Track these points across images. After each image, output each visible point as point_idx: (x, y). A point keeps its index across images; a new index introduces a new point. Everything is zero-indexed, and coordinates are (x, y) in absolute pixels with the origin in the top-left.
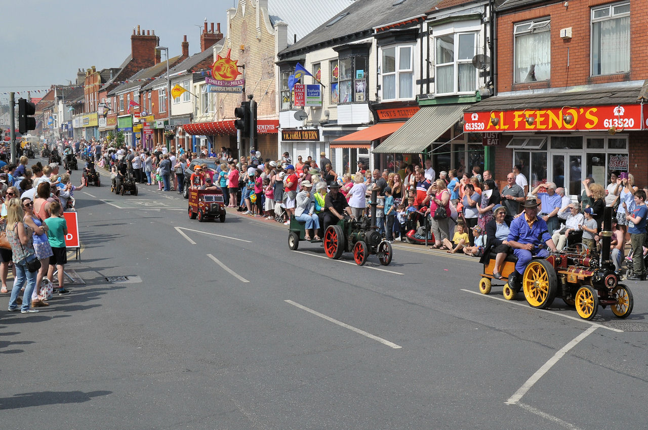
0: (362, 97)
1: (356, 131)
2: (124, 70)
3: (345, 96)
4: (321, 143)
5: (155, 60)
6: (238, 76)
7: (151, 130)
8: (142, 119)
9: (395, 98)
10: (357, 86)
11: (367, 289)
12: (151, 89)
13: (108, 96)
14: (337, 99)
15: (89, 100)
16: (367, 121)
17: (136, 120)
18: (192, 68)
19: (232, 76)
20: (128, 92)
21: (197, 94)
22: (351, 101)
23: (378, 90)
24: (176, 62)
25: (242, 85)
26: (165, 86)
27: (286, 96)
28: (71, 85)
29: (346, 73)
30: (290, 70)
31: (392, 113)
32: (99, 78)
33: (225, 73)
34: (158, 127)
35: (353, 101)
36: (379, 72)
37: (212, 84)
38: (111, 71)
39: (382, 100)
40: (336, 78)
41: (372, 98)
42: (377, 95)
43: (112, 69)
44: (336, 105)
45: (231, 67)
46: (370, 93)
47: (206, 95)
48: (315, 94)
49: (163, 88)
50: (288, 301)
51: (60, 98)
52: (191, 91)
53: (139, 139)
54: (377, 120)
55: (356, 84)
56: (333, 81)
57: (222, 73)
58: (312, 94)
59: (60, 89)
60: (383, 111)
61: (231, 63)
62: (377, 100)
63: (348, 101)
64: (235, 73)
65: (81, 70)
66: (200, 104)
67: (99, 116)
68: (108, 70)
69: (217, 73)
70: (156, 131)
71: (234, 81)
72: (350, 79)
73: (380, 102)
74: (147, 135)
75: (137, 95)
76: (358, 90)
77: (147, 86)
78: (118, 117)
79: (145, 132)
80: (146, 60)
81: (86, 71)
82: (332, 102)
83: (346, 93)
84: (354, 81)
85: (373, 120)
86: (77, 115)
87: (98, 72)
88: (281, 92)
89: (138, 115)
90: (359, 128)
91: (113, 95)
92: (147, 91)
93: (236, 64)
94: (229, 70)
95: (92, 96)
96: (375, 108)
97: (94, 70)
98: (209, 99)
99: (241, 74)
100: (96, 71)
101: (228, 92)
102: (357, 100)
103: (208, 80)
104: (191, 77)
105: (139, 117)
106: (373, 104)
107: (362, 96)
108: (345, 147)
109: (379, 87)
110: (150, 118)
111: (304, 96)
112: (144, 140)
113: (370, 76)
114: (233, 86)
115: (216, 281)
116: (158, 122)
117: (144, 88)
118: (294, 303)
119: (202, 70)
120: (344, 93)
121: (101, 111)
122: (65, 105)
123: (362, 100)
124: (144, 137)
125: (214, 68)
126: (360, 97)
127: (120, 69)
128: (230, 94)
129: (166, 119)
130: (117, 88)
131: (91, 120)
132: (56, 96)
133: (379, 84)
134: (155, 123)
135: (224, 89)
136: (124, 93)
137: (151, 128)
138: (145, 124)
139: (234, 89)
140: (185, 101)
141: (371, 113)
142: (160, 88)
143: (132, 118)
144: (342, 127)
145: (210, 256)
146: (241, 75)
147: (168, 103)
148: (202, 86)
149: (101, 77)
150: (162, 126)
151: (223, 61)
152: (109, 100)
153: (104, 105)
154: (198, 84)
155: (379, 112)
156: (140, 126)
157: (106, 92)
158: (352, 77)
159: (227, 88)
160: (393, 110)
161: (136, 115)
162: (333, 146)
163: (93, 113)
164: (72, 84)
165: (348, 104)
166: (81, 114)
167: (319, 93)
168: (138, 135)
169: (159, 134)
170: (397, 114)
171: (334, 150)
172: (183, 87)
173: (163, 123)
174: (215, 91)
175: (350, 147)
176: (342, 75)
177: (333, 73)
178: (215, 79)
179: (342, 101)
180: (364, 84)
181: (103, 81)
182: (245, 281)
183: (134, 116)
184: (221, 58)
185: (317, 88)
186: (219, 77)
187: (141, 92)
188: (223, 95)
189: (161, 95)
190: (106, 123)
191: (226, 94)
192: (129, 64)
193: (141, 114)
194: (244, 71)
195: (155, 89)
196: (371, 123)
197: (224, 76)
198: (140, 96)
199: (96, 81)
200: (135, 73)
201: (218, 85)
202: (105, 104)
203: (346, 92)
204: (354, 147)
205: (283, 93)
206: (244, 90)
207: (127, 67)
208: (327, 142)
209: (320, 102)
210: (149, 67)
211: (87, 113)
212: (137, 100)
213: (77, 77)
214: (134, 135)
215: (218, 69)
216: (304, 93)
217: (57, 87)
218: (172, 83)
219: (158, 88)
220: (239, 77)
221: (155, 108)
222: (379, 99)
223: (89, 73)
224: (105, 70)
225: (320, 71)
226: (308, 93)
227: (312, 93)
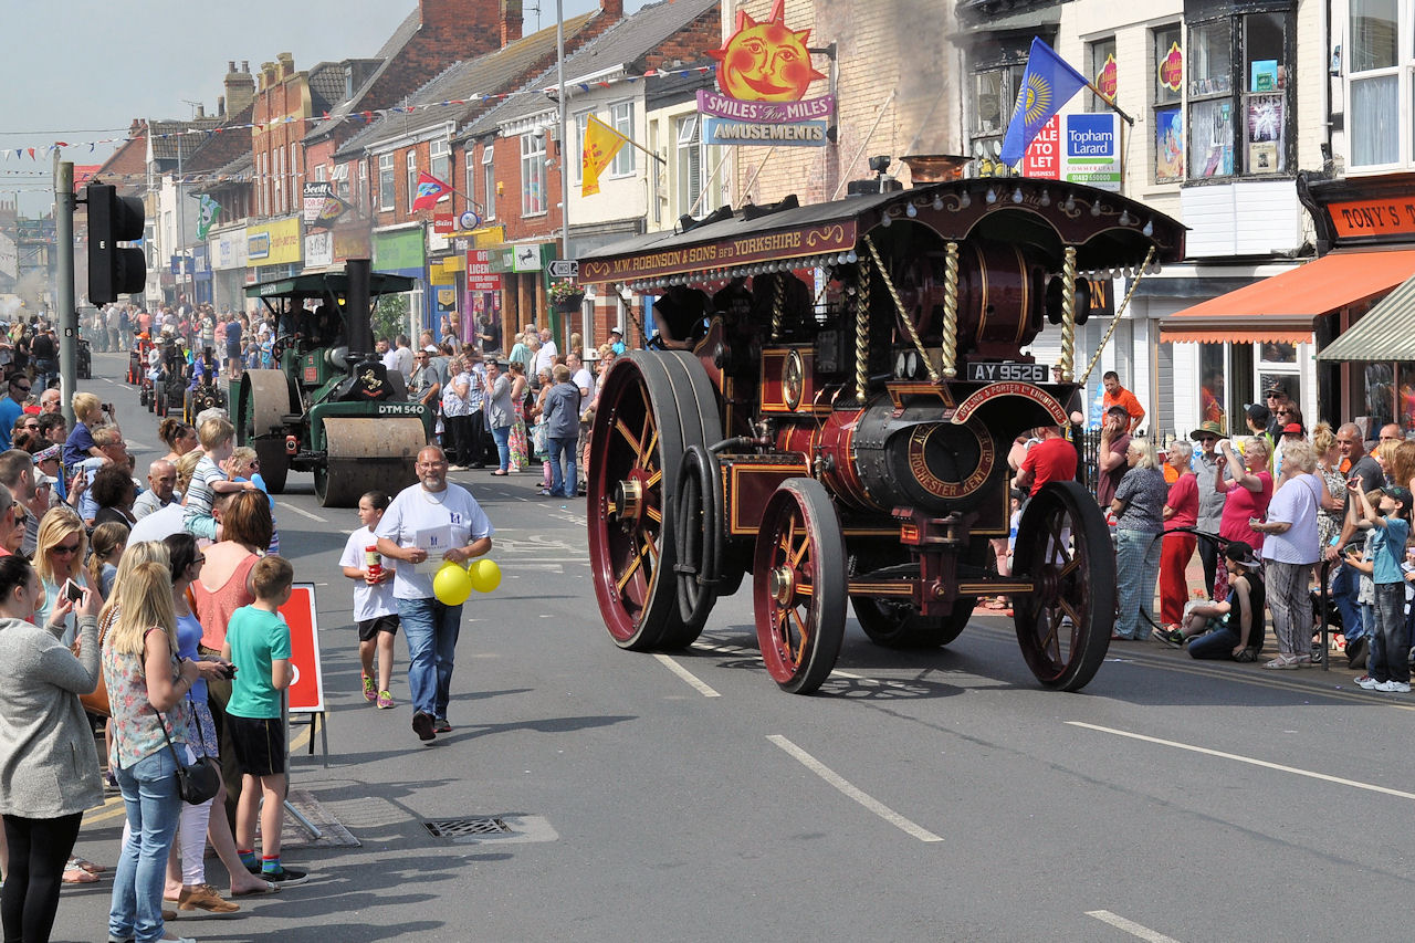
0: (1271, 158)
1: (1250, 280)
2: (392, 64)
3: (1210, 155)
4: (1122, 321)
5: (504, 29)
6: (812, 84)
7: (492, 278)
8: (460, 238)
9: (1396, 160)
10: (1254, 118)
11: (1377, 871)
12: (495, 133)
13: (338, 159)
14: (1176, 163)
15: (266, 169)
16: (1291, 244)
17: (438, 241)
18: (643, 58)
19: (789, 86)
20: (410, 142)
21: (659, 150)
22: (1230, 171)
23: (1330, 130)
24: (578, 37)
25: (826, 118)
26: (546, 123)
27: (987, 156)
28: (201, 121)
29: (1211, 74)
30: (1003, 61)
31: (1386, 216)
32: (305, 93)
33: (766, 77)
34: (520, 266)
35: (1240, 170)
36: (1333, 69)
37: (721, 116)
38: (349, 71)
39: (1349, 170)
40: (1175, 89)
41: (1310, 160)
42: (1327, 149)
43: (352, 63)
44: (1175, 187)
45: (787, 55)
46: (1300, 143)
47: (694, 152)
48: (1095, 149)
49: (536, 128)
50: (1101, 914)
51: (165, 165)
52: (639, 139)
53: (450, 308)
54: (1329, 241)
55: (1251, 112)
56: (1162, 102)
57: (754, 75)
58: (1085, 149)
59: (166, 134)
60: (1350, 206)
61: (789, 40)
62: (1329, 167)
63: (1220, 172)
64: (801, 75)
65: (239, 66)
66: (672, 185)
67: (306, 229)
68: (335, 65)
69: (737, 76)
70: (511, 279)
71: (799, 102)
72: (1229, 91)
73: (1340, 177)
74: (480, 296)
75: (441, 153)
76: (1257, 134)
77: (477, 121)
78: (376, 230)
79: (472, 286)
80: (469, 29)
81: (256, 71)
82: (1157, 177)
83: (1213, 145)
84: (1243, 101)
85: (1313, 238)
86: (226, 225)
87: (303, 74)
88: (972, 141)
89: (446, 223)
90: (1260, 271)
91: (356, 155)
92: (480, 138)
93: (804, 41)
94: (780, 63)
95: (279, 156)
96: (1321, 196)
97: (289, 68)
98: (703, 169)
99: (822, 77)
100: (297, 70)
101: (776, 141)
102: (1254, 168)
103: (707, 102)
104: (640, 89)
105: (450, 230)
106: (1313, 183)
107: (1274, 152)
108: (1212, 337)
109: (1335, 122)
110: (490, 236)
111: (1056, 154)
112: (466, 313)
113: (1299, 82)
114: (796, 120)
115: (819, 835)
116: (520, 248)
117: (468, 130)
118: (1123, 924)
119: (677, 63)
120: (1207, 144)
121: (313, 209)
122: (186, 190)
123: (1271, 169)
124: (467, 302)
125: (728, 59)
126: (1263, 156)
127: (379, 63)
128: (780, 148)
129: (551, 238)
130: (368, 129)
131: (278, 242)
132: (150, 157)
133: (1334, 111)
134: (510, 251)
135: (764, 131)
136: (395, 146)
137: (498, 270)
138: (472, 258)
139: (799, 130)
140: (618, 175)
141: (1308, 216)
142: (525, 129)
143: (426, 234)
144: (1198, 265)
145: (779, 740)
146: (820, 83)
147: (554, 182)
148: (678, 120)
149: (312, 92)
150: (534, 264)
151: (759, 32)
152: (340, 172)
153: (323, 188)
154: (664, 114)
155: (1335, 210)
156: (452, 265)
157: (330, 145)
158: (1237, 84)
159: (772, 127)
160: (1387, 203)
161: (439, 223)
162: (1164, 337)
163: (285, 218)
164: (207, 115)
165: (1222, 181)
166: (240, 221)
167: (1111, 144)
168: (446, 296)
169: (521, 290)
170: (1406, 218)
171: (1167, 350)
172: (609, 123)
173: (536, 252)
174: (731, 140)
175: (1226, 341)
176: (1196, 78)
177: (1161, 74)
178: (729, 96)
179: (1198, 172)
180: (1278, 110)
181: (320, 106)
182: (928, 837)
183: (431, 230)
184: (753, 24)
185: (1104, 125)
186: (744, 91)
187: (456, 145)
188: (755, 154)
189: (531, 155)
190: (330, 252)
191: (767, 149)
192: (412, 43)
193: (456, 219)
194: (831, 67)
195: (508, 134)
196: (1306, 251)
197: (763, 86)
198: (452, 158)
199: (297, 107)
200: (432, 74)
201: (740, 119)
202: (329, 184)
203: (1211, 139)
204: (1242, 337)
205: (979, 144)
206: (832, 134)
207: (402, 55)
208: (1142, 320)
209: (1113, 177)
210: (480, 53)
211: (264, 219)
212: (442, 171)
213: (223, 91)
214: (431, 294)
215: (743, 61)
216: (1056, 145)
217: (155, 127)
218: (570, 112)
219: (518, 131)
220: (815, 90)
221: (509, 200)
222: (1336, 163)
223: (271, 77)
224: (324, 66)
225: (1112, 67)
226: (1070, 144)
227: (1086, 144)
